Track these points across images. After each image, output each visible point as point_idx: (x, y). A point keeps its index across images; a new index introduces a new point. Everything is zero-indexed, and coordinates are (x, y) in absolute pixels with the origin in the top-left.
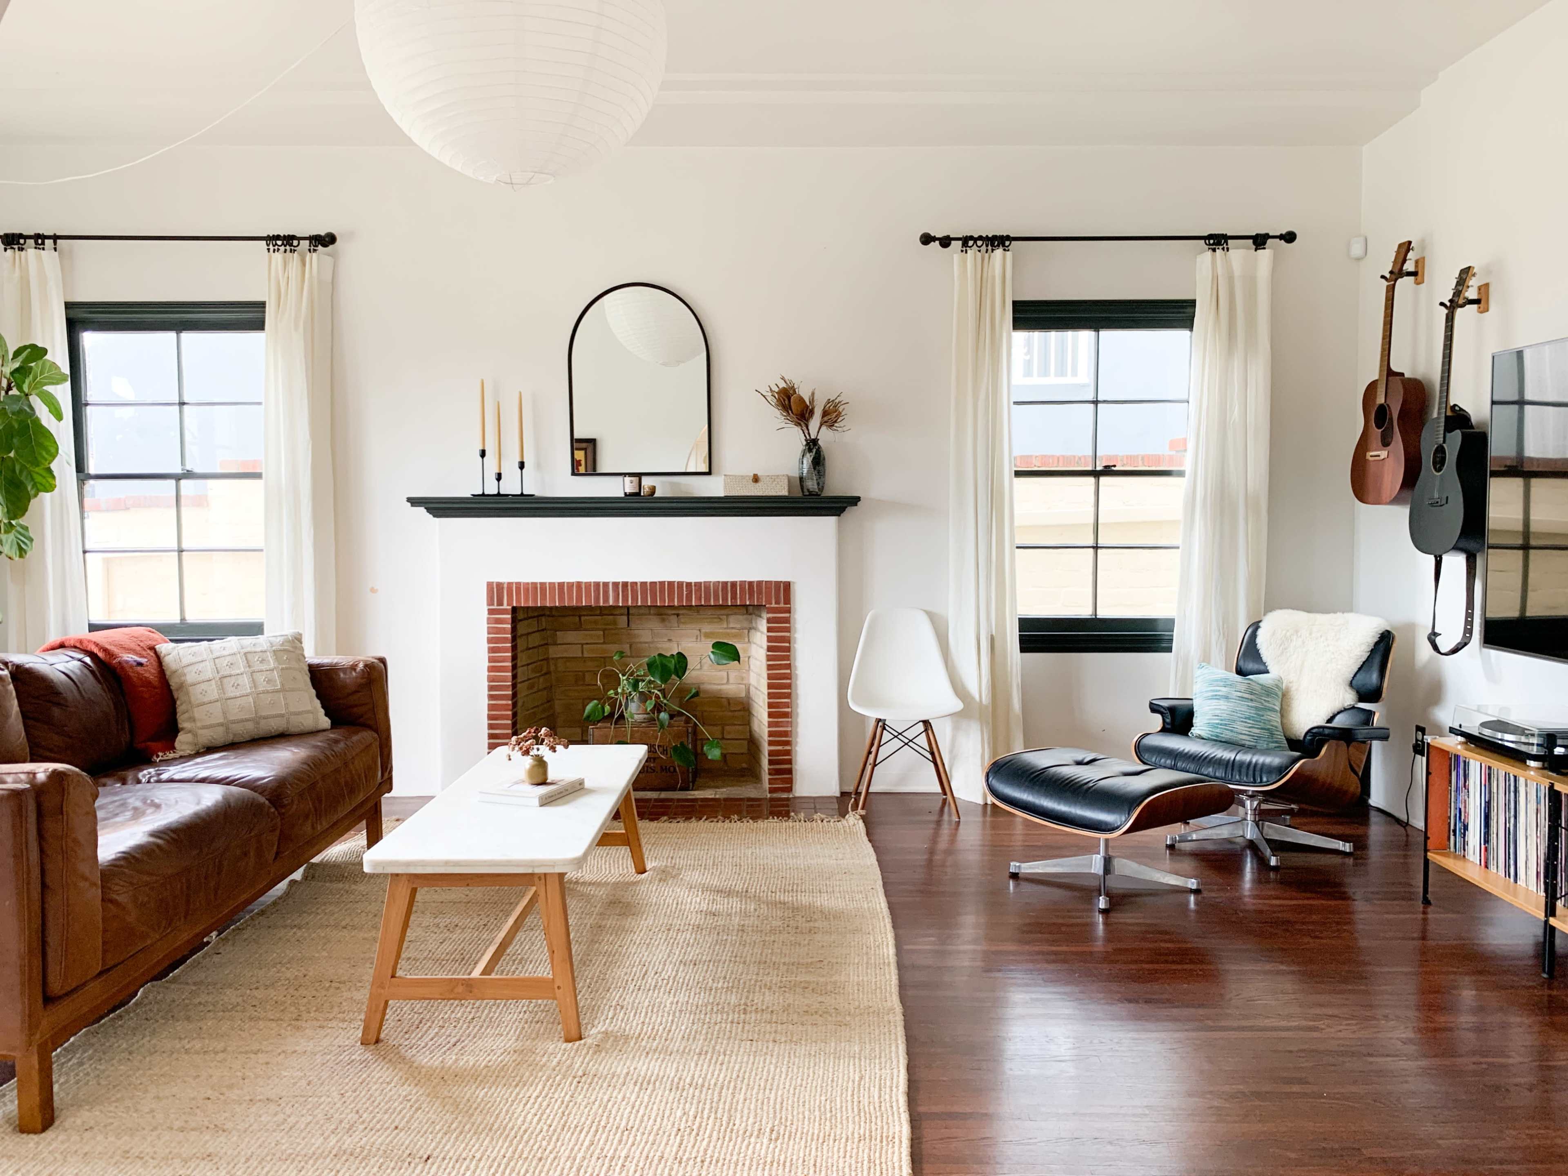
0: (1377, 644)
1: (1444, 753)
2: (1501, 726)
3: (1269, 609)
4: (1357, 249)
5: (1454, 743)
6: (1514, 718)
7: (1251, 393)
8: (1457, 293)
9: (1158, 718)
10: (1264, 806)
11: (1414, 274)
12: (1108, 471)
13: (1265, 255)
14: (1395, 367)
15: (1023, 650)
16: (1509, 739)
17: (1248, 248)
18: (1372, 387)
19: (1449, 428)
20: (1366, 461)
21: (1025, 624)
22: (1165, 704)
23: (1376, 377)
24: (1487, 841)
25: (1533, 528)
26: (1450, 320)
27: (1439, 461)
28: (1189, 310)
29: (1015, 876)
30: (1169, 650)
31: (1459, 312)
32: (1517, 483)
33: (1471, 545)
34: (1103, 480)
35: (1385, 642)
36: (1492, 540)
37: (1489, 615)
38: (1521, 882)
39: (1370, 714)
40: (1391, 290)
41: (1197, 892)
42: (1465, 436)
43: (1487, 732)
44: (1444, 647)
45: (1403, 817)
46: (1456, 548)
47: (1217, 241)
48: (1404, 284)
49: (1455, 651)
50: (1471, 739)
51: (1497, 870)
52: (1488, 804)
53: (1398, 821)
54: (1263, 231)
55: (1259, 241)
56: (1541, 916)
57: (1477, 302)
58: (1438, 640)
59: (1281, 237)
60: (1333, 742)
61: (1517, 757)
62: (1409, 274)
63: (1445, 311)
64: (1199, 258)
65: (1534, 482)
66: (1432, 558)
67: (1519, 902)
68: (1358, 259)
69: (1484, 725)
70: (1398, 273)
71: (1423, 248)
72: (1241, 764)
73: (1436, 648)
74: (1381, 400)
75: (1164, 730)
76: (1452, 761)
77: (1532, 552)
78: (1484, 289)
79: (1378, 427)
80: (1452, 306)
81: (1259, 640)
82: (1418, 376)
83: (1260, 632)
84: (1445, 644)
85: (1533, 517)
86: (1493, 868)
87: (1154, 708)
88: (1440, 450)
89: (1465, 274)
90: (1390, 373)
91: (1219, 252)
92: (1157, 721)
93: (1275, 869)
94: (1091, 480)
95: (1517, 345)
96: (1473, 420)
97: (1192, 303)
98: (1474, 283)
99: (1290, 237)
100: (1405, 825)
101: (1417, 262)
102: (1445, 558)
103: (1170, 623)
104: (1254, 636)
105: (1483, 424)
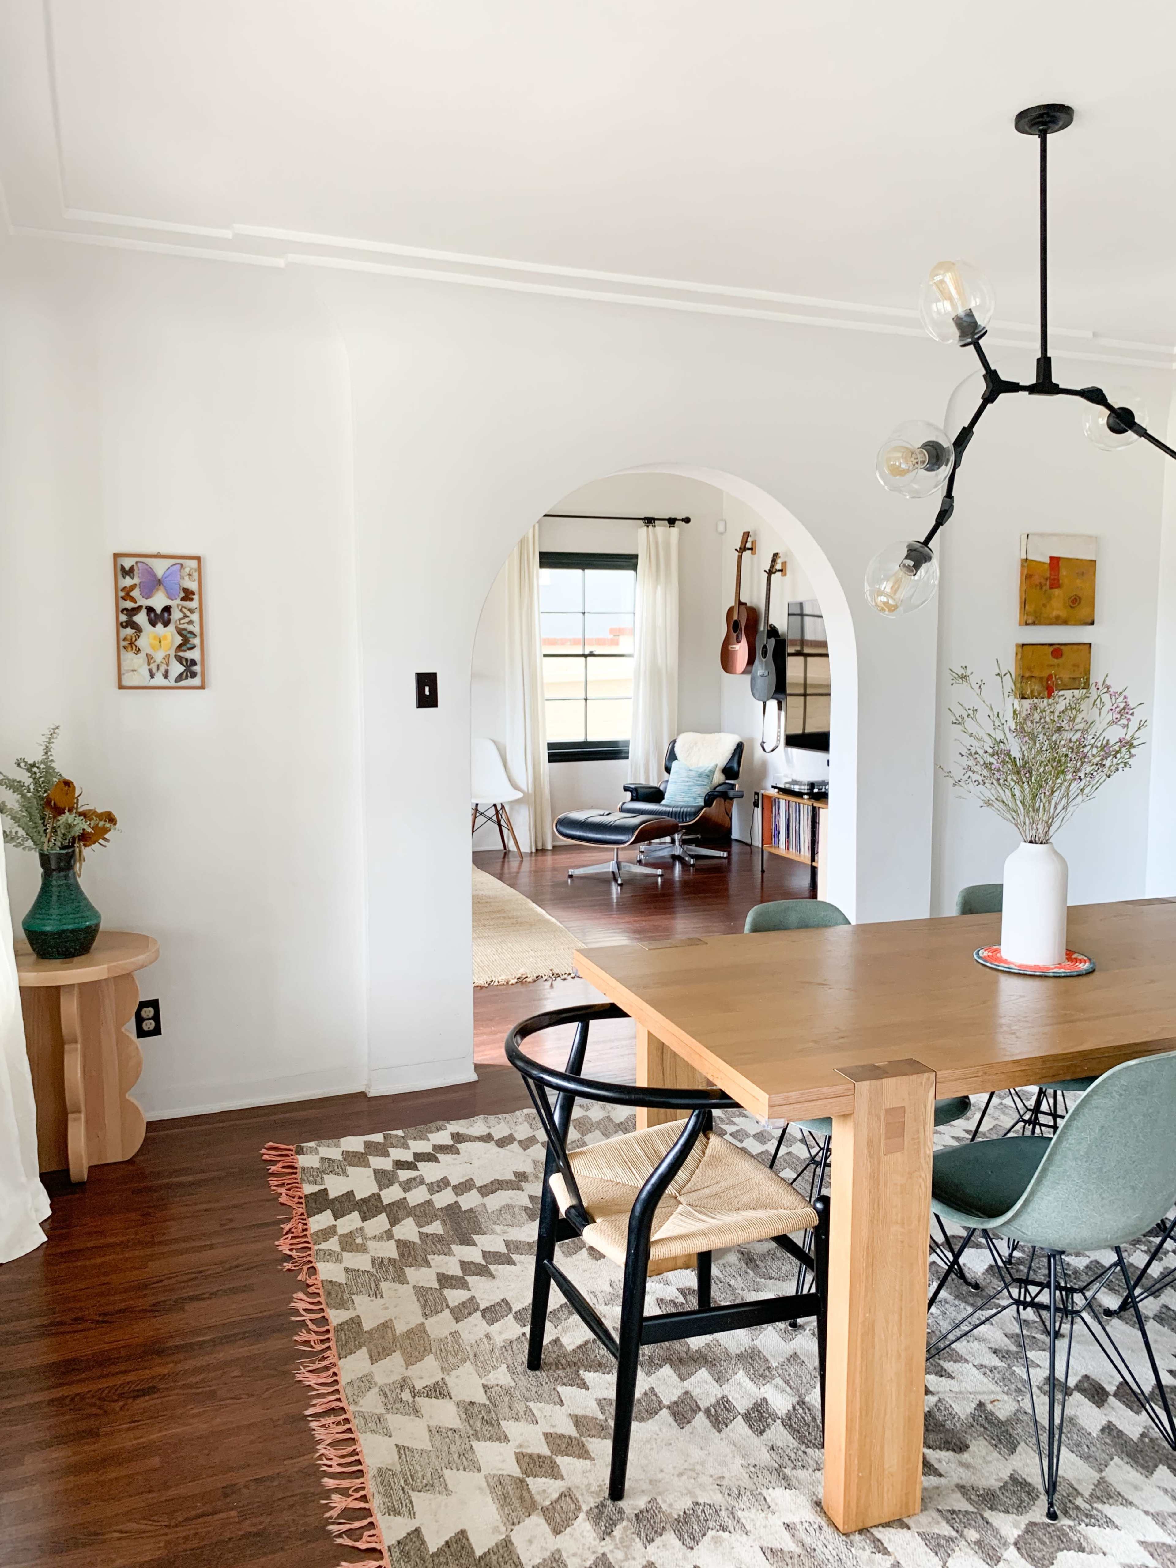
0: (735, 750)
1: (769, 797)
2: (795, 782)
3: (679, 732)
4: (721, 528)
5: (773, 792)
6: (798, 778)
7: (668, 609)
8: (772, 566)
9: (629, 794)
10: (684, 837)
11: (751, 549)
12: (592, 655)
13: (674, 531)
14: (742, 600)
15: (550, 761)
16: (796, 788)
17: (665, 526)
18: (730, 611)
19: (769, 637)
20: (728, 650)
21: (550, 746)
22: (632, 786)
23: (733, 604)
24: (788, 837)
25: (808, 682)
26: (769, 580)
27: (764, 654)
28: (634, 561)
29: (571, 876)
30: (627, 758)
31: (773, 576)
32: (801, 659)
33: (780, 696)
34: (589, 658)
35: (740, 747)
36: (788, 691)
37: (788, 733)
38: (802, 853)
39: (733, 786)
40: (740, 558)
41: (661, 876)
42: (776, 641)
43: (787, 786)
44: (768, 749)
45: (749, 842)
46: (773, 698)
47: (650, 521)
48: (747, 554)
49: (773, 750)
50: (780, 789)
51: (793, 849)
52: (788, 820)
53: (747, 844)
54: (673, 517)
55: (672, 521)
56: (809, 862)
57: (781, 571)
58: (765, 746)
59: (683, 520)
60: (718, 799)
61: (800, 795)
62: (749, 549)
63: (766, 575)
64: (639, 530)
65: (809, 659)
66: (762, 704)
67: (801, 859)
68: (722, 534)
69: (786, 783)
70: (743, 549)
71: (755, 534)
72: (676, 813)
73: (764, 749)
74: (736, 617)
75: (632, 800)
76: (772, 802)
77: (808, 698)
78: (784, 564)
79: (735, 632)
80: (770, 573)
81: (676, 749)
82: (753, 605)
83: (676, 745)
84: (768, 748)
85: (808, 675)
86: (790, 849)
87: (626, 789)
88: (765, 647)
89: (776, 556)
90: (741, 604)
91: (650, 528)
92: (628, 795)
93: (693, 865)
94: (583, 659)
95: (799, 599)
96: (780, 632)
97: (636, 556)
98: (779, 561)
99: (687, 520)
100: (750, 845)
101: (752, 543)
102: (768, 703)
103: (627, 743)
104: (673, 747)
105: (784, 634)
